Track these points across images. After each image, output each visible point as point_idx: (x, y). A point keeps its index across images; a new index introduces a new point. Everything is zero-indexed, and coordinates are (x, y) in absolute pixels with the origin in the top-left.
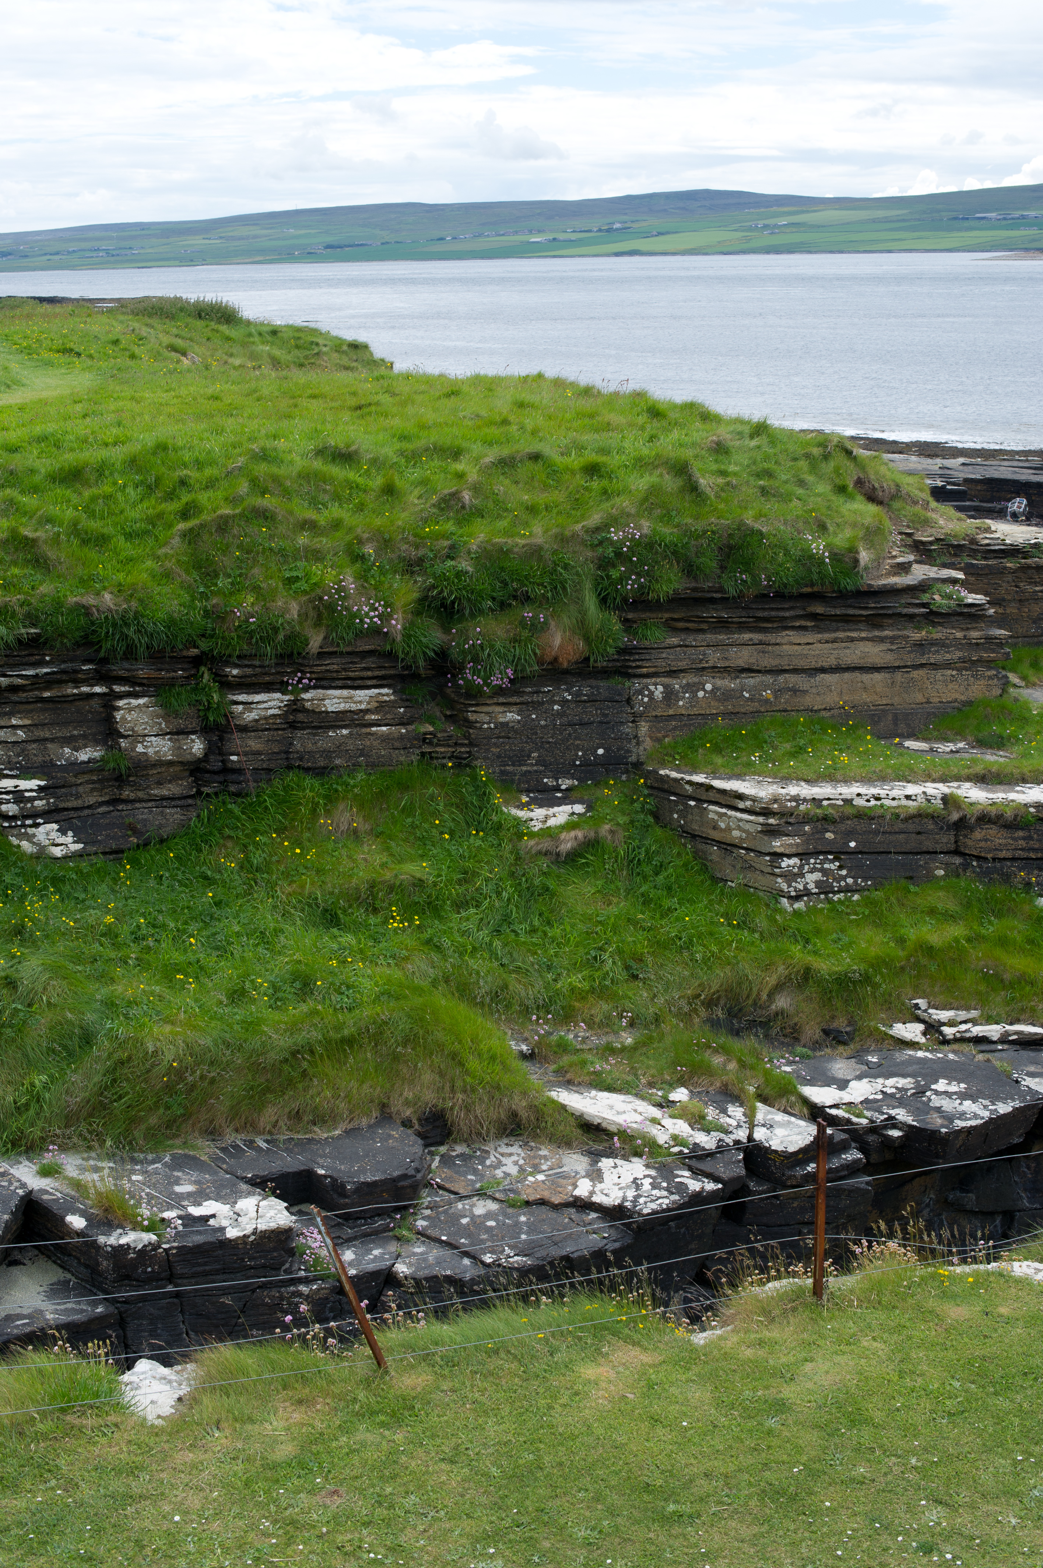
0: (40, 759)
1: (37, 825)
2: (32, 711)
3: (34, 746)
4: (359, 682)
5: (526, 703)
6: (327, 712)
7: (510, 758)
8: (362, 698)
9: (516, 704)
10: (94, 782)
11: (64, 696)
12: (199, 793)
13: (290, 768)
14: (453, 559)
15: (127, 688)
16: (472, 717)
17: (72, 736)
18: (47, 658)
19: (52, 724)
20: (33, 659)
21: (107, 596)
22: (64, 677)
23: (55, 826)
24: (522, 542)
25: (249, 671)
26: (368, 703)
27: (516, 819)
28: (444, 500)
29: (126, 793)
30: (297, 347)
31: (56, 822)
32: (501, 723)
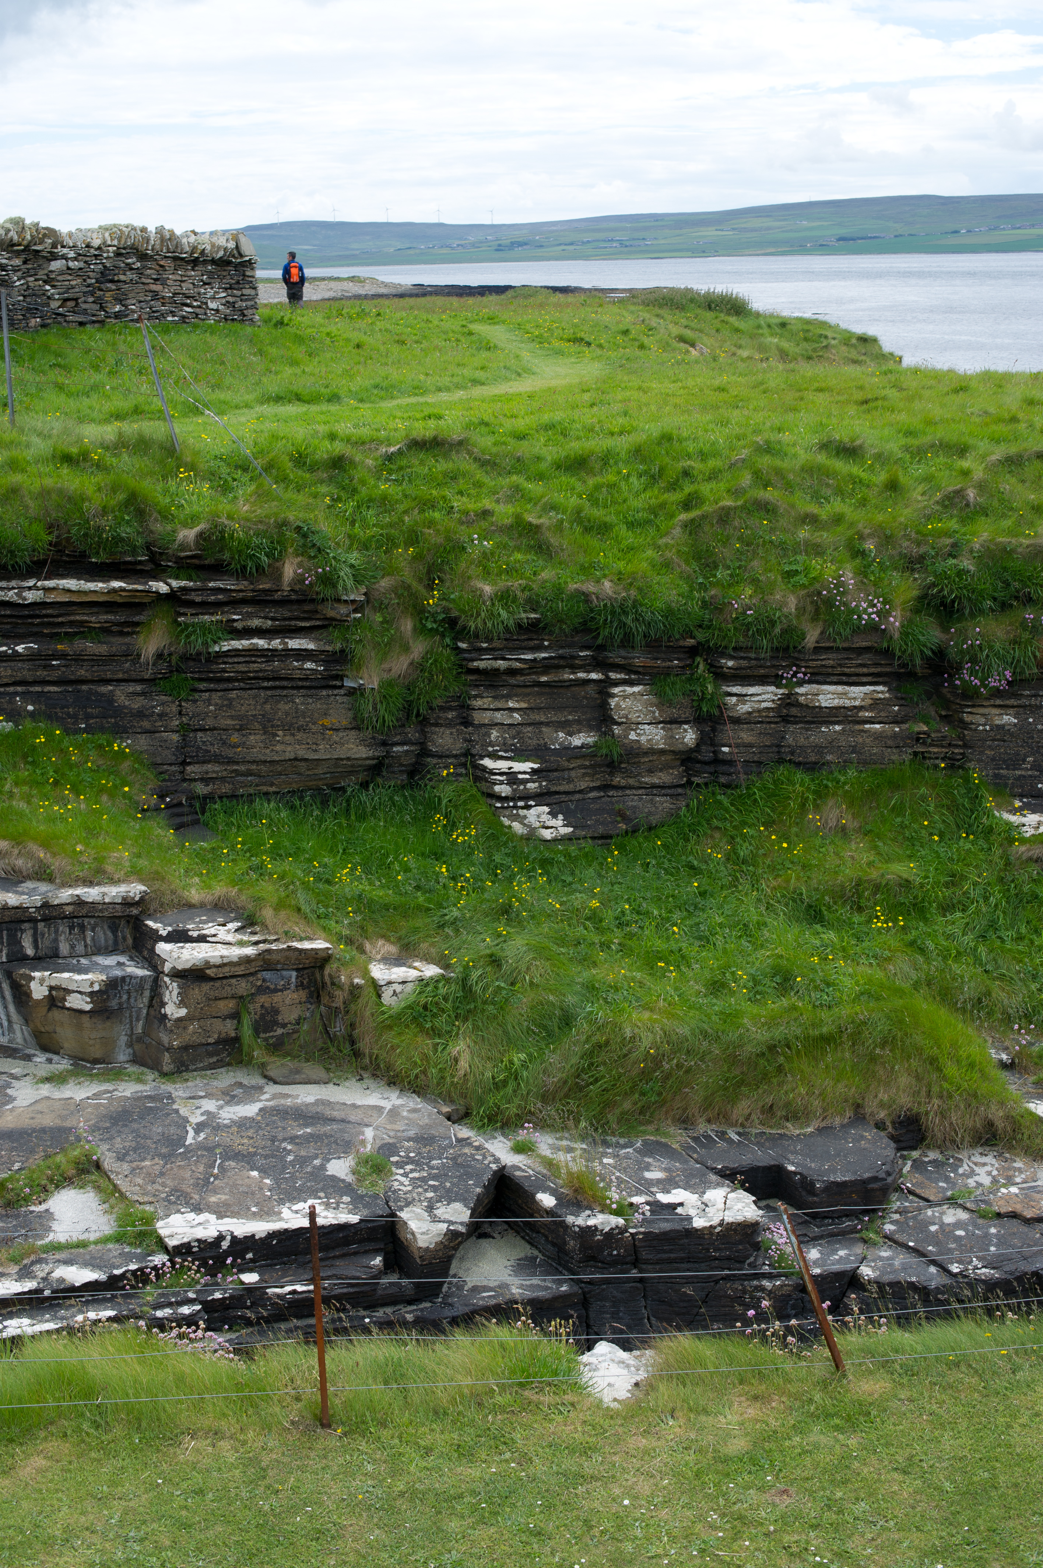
0: (535, 742)
1: (528, 807)
2: (529, 694)
3: (529, 729)
4: (854, 679)
5: (1024, 707)
6: (820, 707)
7: (1004, 761)
8: (857, 694)
9: (1013, 707)
10: (586, 767)
11: (560, 681)
12: (690, 783)
13: (781, 761)
14: (954, 557)
15: (623, 676)
16: (967, 718)
17: (567, 721)
18: (546, 643)
19: (548, 708)
20: (532, 643)
21: (607, 584)
22: (562, 662)
23: (546, 809)
24: (1026, 542)
25: (744, 663)
26: (863, 700)
27: (1008, 823)
28: (948, 497)
29: (618, 780)
30: (806, 339)
31: (547, 805)
32: (997, 726)
